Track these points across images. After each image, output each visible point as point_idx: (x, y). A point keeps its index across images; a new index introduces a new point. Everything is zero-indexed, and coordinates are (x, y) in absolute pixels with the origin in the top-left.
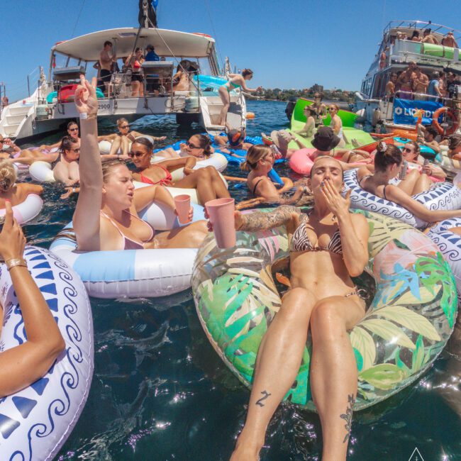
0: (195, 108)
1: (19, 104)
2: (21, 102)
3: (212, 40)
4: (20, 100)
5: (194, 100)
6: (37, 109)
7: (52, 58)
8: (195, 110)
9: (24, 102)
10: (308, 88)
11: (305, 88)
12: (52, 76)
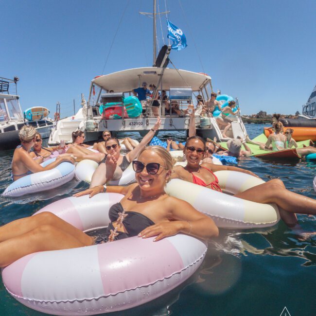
0: (208, 126)
1: (69, 119)
2: (71, 117)
3: (209, 78)
4: (70, 116)
5: (207, 120)
6: (87, 123)
7: (92, 88)
8: (208, 127)
9: (73, 118)
10: (256, 114)
11: (254, 114)
12: (100, 98)
